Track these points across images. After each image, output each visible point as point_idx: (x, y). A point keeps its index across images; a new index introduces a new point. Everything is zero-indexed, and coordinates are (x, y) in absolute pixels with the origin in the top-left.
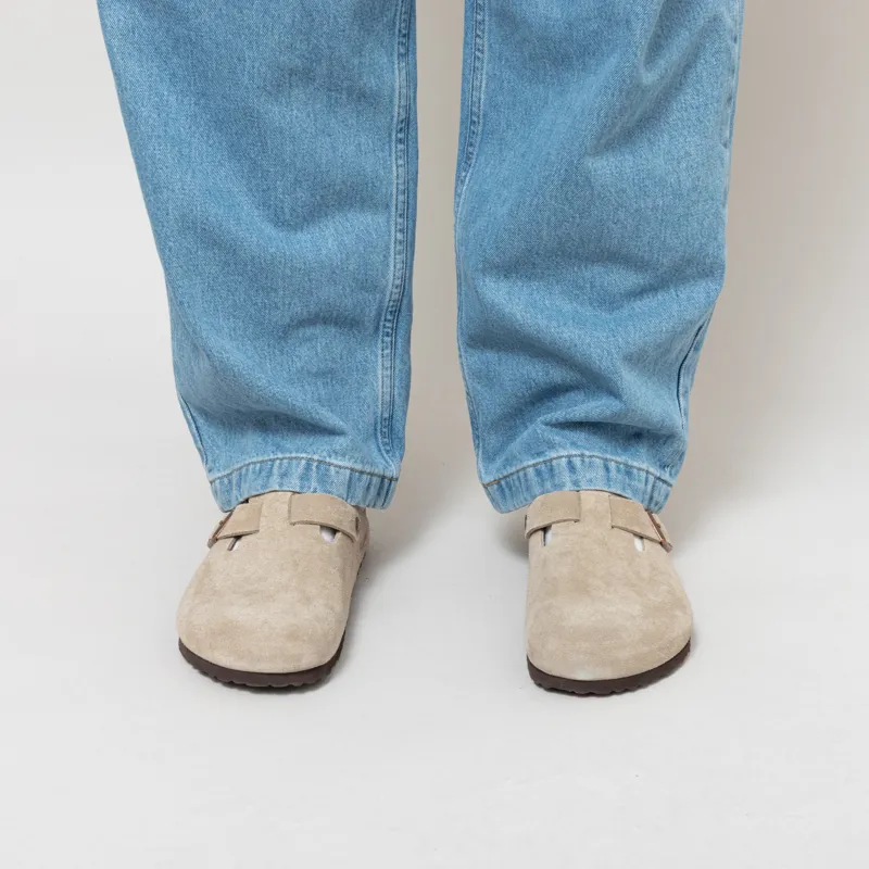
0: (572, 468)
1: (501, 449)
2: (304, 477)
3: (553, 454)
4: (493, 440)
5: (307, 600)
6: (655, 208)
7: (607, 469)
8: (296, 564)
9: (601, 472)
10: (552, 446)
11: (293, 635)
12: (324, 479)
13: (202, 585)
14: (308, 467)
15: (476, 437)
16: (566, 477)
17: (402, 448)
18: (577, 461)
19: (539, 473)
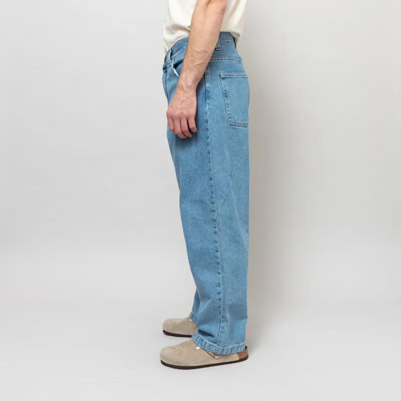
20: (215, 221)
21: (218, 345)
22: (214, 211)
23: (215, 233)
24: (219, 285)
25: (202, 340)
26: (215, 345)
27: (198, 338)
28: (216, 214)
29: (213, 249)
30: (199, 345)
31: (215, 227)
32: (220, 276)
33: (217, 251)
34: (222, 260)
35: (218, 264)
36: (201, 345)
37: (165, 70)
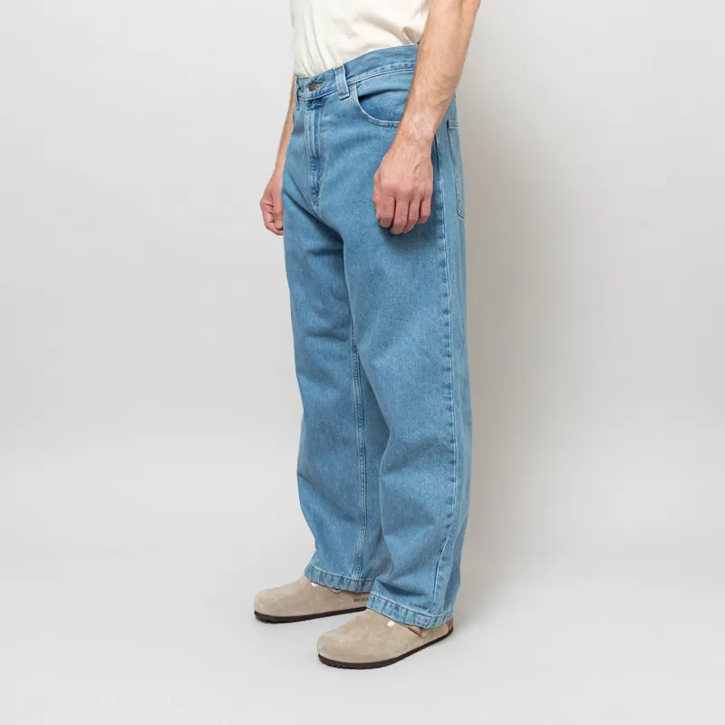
20: (449, 387)
21: (430, 612)
22: (449, 369)
23: (450, 409)
24: (450, 501)
25: (397, 608)
26: (425, 612)
27: (386, 604)
28: (452, 373)
29: (445, 438)
30: (392, 617)
31: (450, 399)
32: (456, 485)
33: (453, 441)
34: (460, 456)
35: (453, 462)
36: (397, 616)
37: (313, 105)
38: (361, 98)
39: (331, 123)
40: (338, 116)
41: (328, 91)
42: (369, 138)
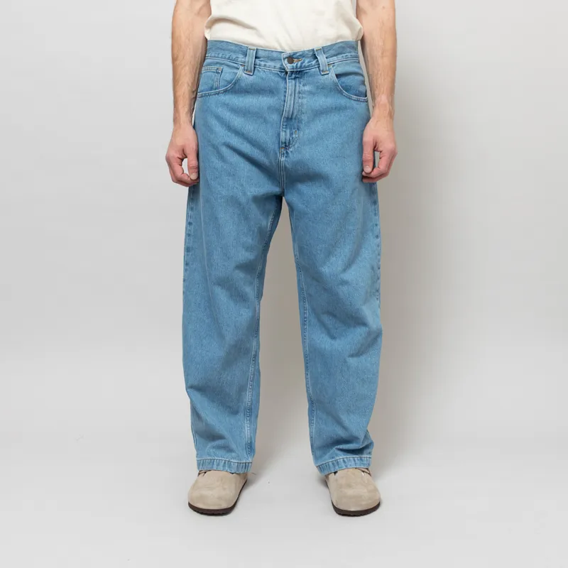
0: (344, 461)
1: (321, 457)
2: (224, 466)
3: (338, 458)
4: (318, 453)
5: (224, 489)
6: (367, 378)
7: (354, 460)
8: (222, 480)
9: (353, 462)
10: (337, 455)
11: (220, 498)
12: (230, 466)
13: (195, 486)
14: (225, 463)
15: (312, 451)
16: (343, 464)
17: (254, 452)
18: (345, 459)
19: (333, 464)
37: (293, 76)
38: (338, 76)
39: (311, 93)
40: (318, 88)
41: (308, 66)
42: (345, 108)
